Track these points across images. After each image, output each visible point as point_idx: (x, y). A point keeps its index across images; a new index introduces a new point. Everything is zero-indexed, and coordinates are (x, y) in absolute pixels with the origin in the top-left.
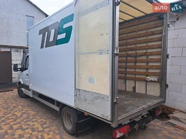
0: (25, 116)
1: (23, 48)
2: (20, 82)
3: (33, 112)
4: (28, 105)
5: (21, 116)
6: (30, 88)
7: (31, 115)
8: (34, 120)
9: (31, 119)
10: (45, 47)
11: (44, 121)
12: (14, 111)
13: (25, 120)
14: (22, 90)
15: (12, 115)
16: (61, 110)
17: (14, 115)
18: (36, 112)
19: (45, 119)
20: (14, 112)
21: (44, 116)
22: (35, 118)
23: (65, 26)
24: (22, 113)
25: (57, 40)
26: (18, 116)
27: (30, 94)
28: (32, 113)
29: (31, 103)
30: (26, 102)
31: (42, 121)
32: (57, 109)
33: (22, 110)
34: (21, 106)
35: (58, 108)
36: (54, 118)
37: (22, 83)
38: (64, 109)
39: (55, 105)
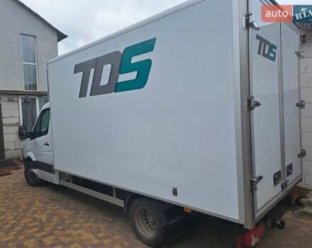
0: (55, 220)
1: (22, 95)
2: (29, 159)
3: (67, 211)
4: (53, 200)
5: (49, 221)
6: (56, 167)
7: (65, 217)
8: (76, 225)
9: (70, 224)
10: (91, 95)
11: (95, 226)
12: (31, 212)
13: (59, 228)
14: (33, 172)
15: (30, 220)
16: (128, 204)
17: (35, 220)
18: (73, 212)
19: (94, 223)
20: (32, 214)
21: (90, 218)
22: (77, 223)
23: (135, 60)
24: (48, 214)
25: (117, 83)
26: (44, 221)
27: (55, 179)
28: (67, 213)
29: (55, 194)
30: (45, 194)
31: (91, 227)
32: (120, 203)
33: (46, 209)
34: (40, 201)
35: (123, 201)
36: (110, 220)
37: (34, 159)
38: (135, 203)
39: (112, 196)
